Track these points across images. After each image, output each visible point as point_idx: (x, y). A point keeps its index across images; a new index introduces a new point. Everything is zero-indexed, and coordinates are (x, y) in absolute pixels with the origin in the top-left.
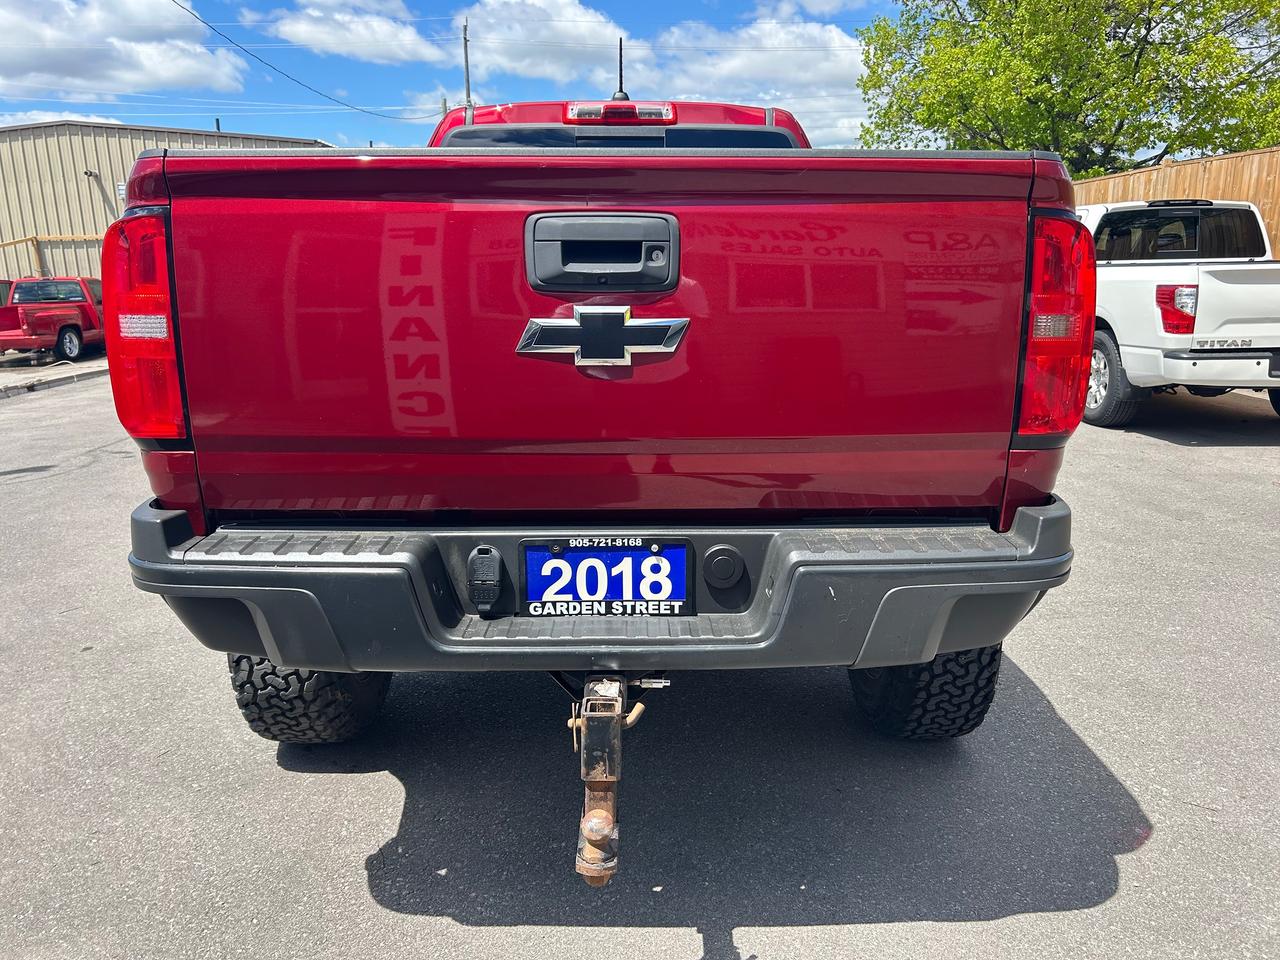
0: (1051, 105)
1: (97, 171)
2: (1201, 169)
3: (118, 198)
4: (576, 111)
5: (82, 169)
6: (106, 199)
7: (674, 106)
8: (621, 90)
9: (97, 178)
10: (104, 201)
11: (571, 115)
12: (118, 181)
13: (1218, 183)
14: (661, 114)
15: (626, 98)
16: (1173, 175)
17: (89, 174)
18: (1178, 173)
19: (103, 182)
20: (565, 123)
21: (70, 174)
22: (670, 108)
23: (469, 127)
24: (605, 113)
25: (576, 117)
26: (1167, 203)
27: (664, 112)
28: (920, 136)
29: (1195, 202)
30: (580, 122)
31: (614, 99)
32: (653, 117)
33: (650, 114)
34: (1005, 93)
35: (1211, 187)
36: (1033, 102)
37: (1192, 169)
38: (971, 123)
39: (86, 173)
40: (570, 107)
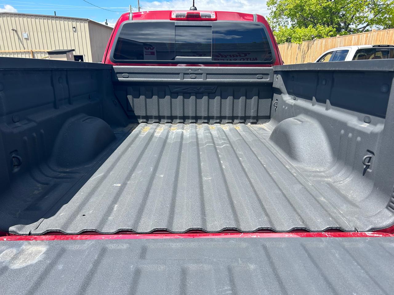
0: (331, 9)
1: (16, 29)
2: (386, 33)
3: (23, 38)
4: (175, 15)
5: (11, 28)
6: (19, 38)
7: (216, 13)
8: (194, 6)
9: (16, 31)
10: (18, 39)
11: (173, 16)
12: (23, 32)
13: (392, 38)
14: (210, 16)
15: (196, 9)
16: (376, 35)
17: (13, 30)
18: (378, 34)
19: (18, 33)
20: (171, 20)
21: (7, 30)
22: (214, 14)
23: (131, 21)
24: (187, 16)
25: (175, 17)
26: (379, 46)
27: (212, 15)
28: (286, 20)
29: (388, 46)
30: (177, 19)
31: (191, 9)
32: (207, 18)
33: (206, 16)
34: (316, 5)
35: (389, 39)
36: (325, 8)
37: (383, 33)
38: (304, 15)
39: (12, 30)
40: (173, 13)
